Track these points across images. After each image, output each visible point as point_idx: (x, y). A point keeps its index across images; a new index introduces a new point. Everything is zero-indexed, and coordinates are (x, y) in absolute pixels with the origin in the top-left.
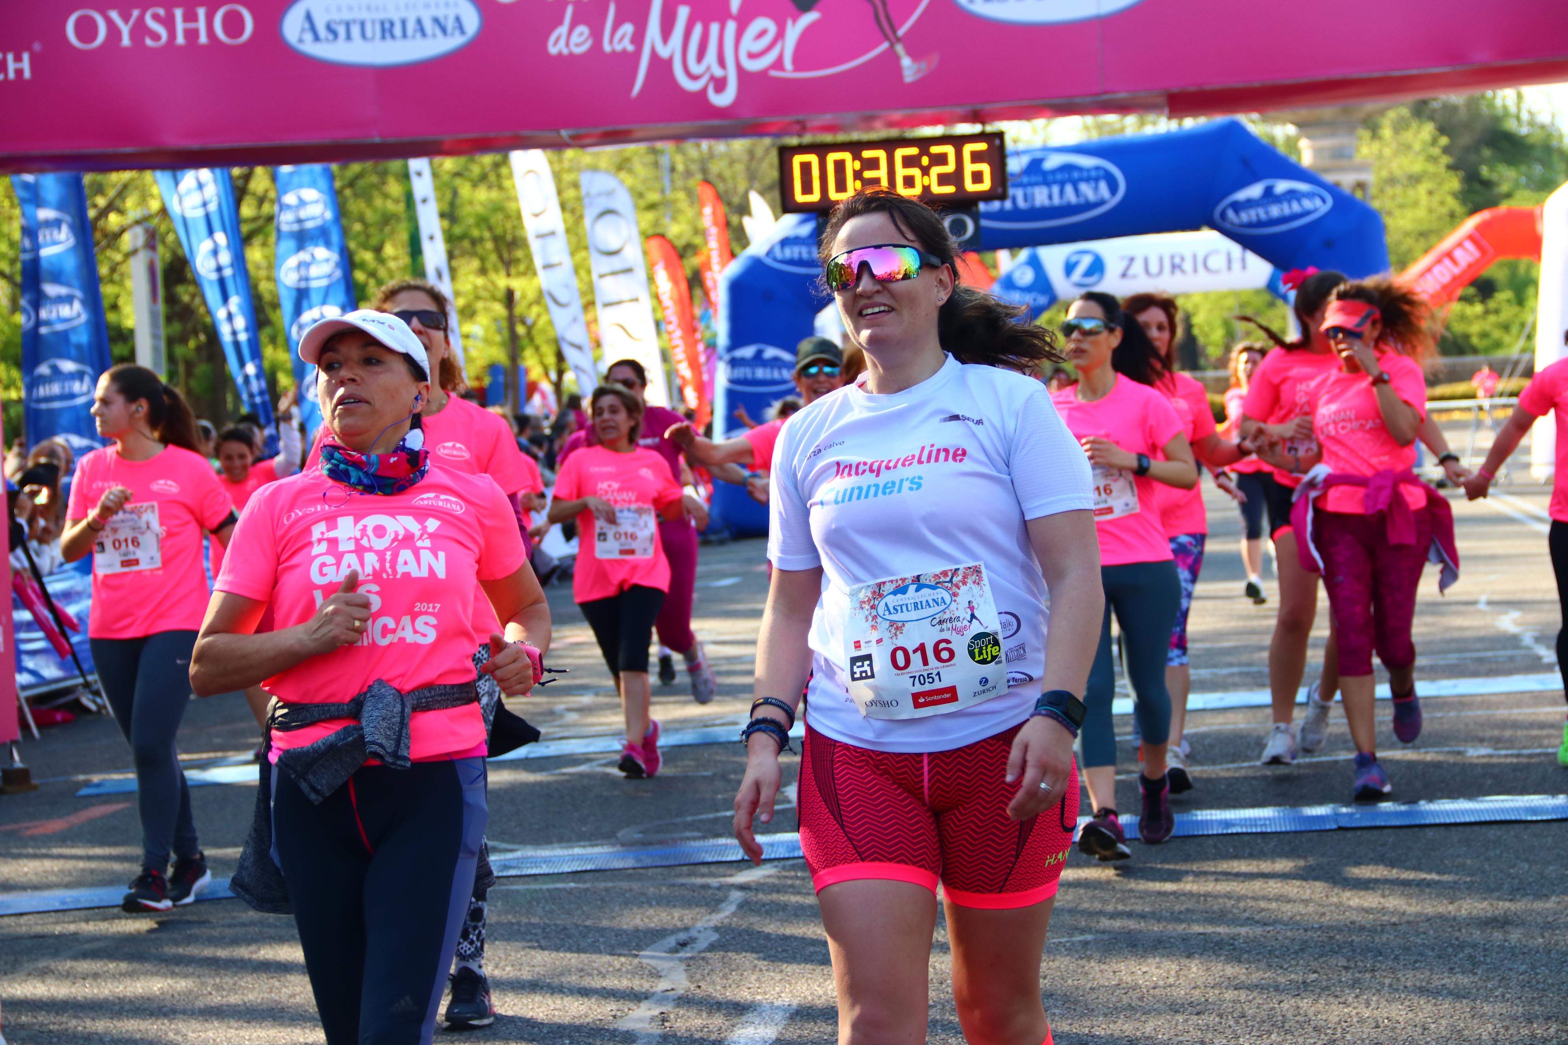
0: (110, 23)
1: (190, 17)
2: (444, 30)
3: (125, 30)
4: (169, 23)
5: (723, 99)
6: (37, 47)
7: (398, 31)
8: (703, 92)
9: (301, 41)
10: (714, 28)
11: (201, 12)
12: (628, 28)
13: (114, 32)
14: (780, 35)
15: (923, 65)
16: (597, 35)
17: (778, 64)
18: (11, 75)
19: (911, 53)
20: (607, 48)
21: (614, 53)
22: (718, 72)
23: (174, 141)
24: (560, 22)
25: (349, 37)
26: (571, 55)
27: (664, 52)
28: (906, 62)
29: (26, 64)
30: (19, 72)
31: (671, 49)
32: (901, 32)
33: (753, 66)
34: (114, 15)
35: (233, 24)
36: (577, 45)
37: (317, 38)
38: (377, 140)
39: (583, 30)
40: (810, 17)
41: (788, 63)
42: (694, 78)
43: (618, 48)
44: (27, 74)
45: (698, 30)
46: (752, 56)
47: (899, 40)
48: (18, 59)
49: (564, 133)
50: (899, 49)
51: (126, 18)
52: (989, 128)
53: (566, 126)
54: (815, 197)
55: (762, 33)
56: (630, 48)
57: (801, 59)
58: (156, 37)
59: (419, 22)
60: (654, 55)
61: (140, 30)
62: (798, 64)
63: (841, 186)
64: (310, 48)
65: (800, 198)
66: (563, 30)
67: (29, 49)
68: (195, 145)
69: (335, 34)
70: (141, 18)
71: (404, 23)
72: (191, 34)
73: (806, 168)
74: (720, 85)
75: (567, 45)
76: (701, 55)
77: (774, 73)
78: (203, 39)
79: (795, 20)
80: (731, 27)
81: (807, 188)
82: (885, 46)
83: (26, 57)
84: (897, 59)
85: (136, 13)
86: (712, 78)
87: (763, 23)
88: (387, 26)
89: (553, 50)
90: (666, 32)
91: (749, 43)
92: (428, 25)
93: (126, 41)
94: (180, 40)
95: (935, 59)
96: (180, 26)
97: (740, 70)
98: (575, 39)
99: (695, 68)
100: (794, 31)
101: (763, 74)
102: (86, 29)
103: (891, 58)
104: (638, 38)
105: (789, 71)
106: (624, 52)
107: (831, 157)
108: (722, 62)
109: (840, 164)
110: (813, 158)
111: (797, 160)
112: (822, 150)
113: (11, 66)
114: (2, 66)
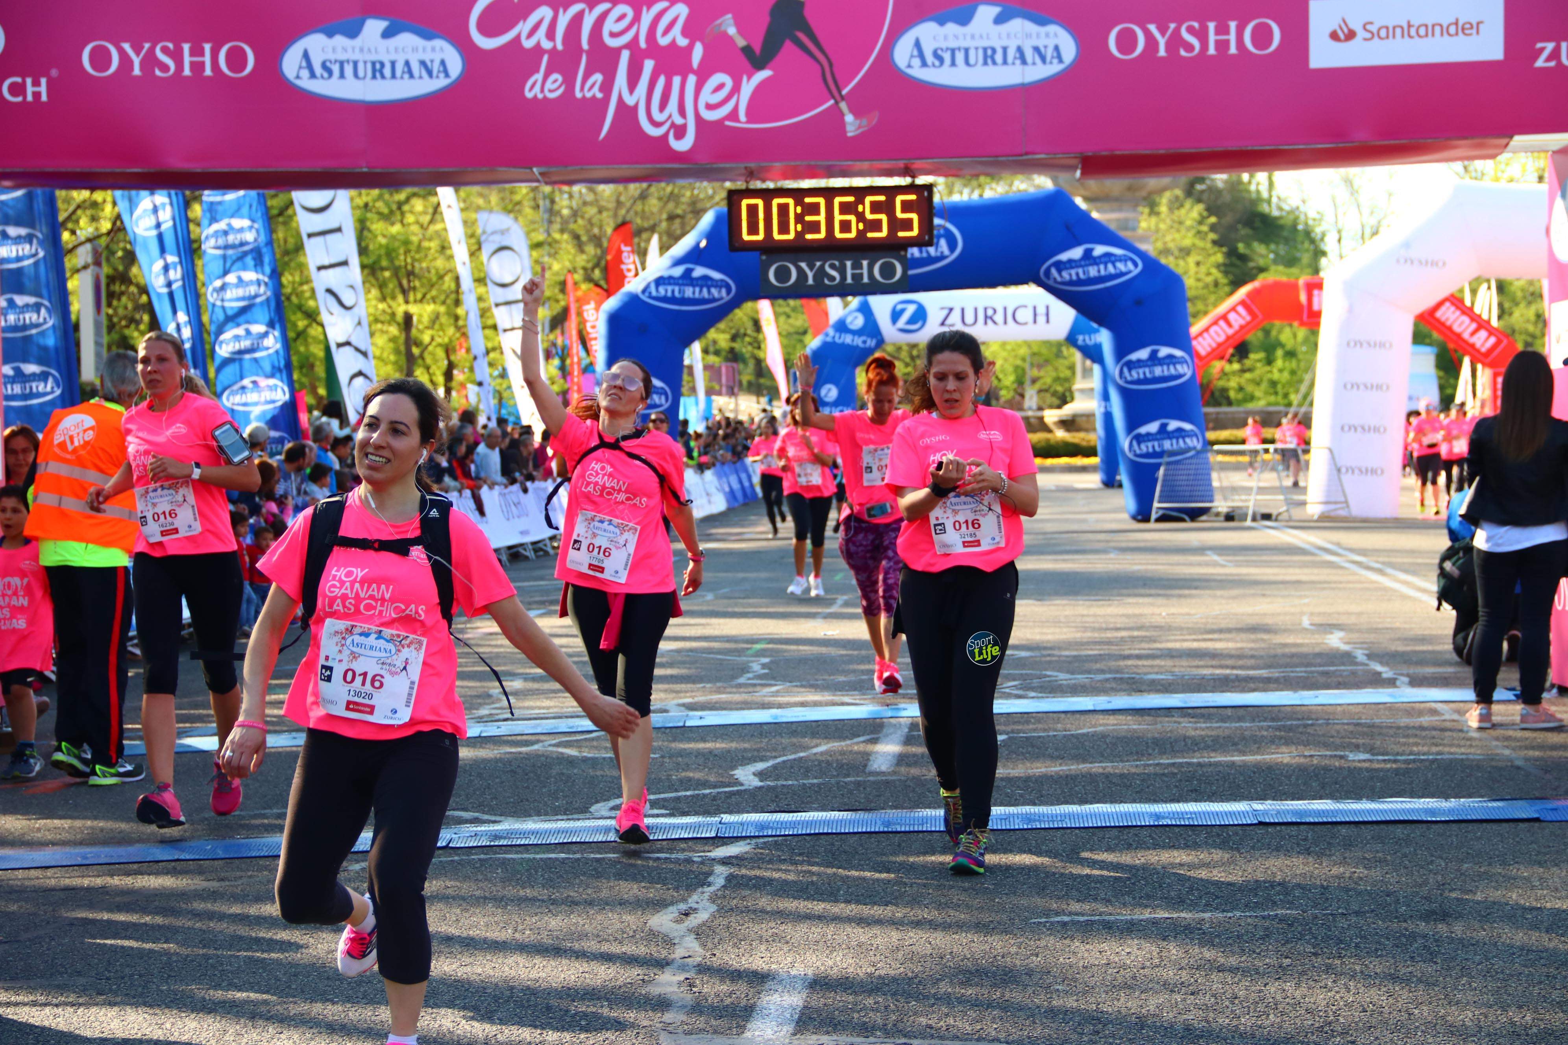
0: (123, 54)
1: (197, 51)
2: (430, 73)
3: (136, 61)
4: (177, 56)
5: (682, 145)
6: (54, 73)
7: (387, 71)
8: (665, 137)
9: (298, 77)
10: (677, 80)
11: (207, 47)
12: (598, 77)
13: (126, 62)
14: (736, 89)
15: (864, 122)
16: (569, 82)
17: (733, 115)
18: (30, 98)
19: (852, 110)
20: (578, 95)
21: (584, 99)
22: (679, 121)
23: (177, 164)
24: (537, 71)
25: (342, 76)
26: (546, 100)
27: (630, 101)
28: (849, 118)
29: (43, 89)
30: (37, 95)
31: (637, 98)
32: (845, 91)
33: (710, 116)
34: (127, 47)
35: (236, 59)
36: (551, 91)
37: (313, 75)
38: (365, 169)
39: (557, 76)
41: (742, 116)
42: (657, 125)
43: (589, 95)
44: (44, 98)
45: (661, 81)
46: (710, 107)
47: (843, 98)
48: (36, 83)
49: (536, 171)
50: (843, 106)
51: (137, 50)
52: (921, 180)
53: (538, 164)
54: (760, 237)
55: (720, 87)
56: (599, 95)
57: (754, 112)
58: (165, 68)
59: (407, 63)
60: (621, 103)
61: (150, 61)
62: (752, 115)
63: (783, 229)
64: (306, 83)
65: (746, 237)
66: (539, 77)
67: (47, 74)
69: (330, 73)
70: (152, 50)
71: (393, 64)
72: (197, 67)
73: (752, 210)
74: (680, 132)
75: (542, 91)
76: (663, 105)
77: (730, 124)
78: (208, 71)
80: (692, 80)
81: (753, 229)
82: (831, 102)
83: (43, 81)
84: (842, 115)
85: (147, 46)
86: (673, 125)
87: (719, 78)
88: (378, 66)
89: (529, 95)
90: (633, 83)
91: (707, 96)
92: (416, 68)
93: (137, 71)
94: (187, 71)
95: (875, 117)
96: (187, 59)
97: (700, 121)
98: (549, 85)
99: (658, 117)
100: (749, 86)
101: (719, 124)
102: (100, 59)
103: (836, 115)
104: (607, 87)
105: (743, 122)
106: (594, 99)
107: (776, 202)
108: (682, 112)
109: (783, 209)
110: (760, 202)
111: (745, 202)
112: (768, 195)
113: (30, 89)
114: (17, 89)
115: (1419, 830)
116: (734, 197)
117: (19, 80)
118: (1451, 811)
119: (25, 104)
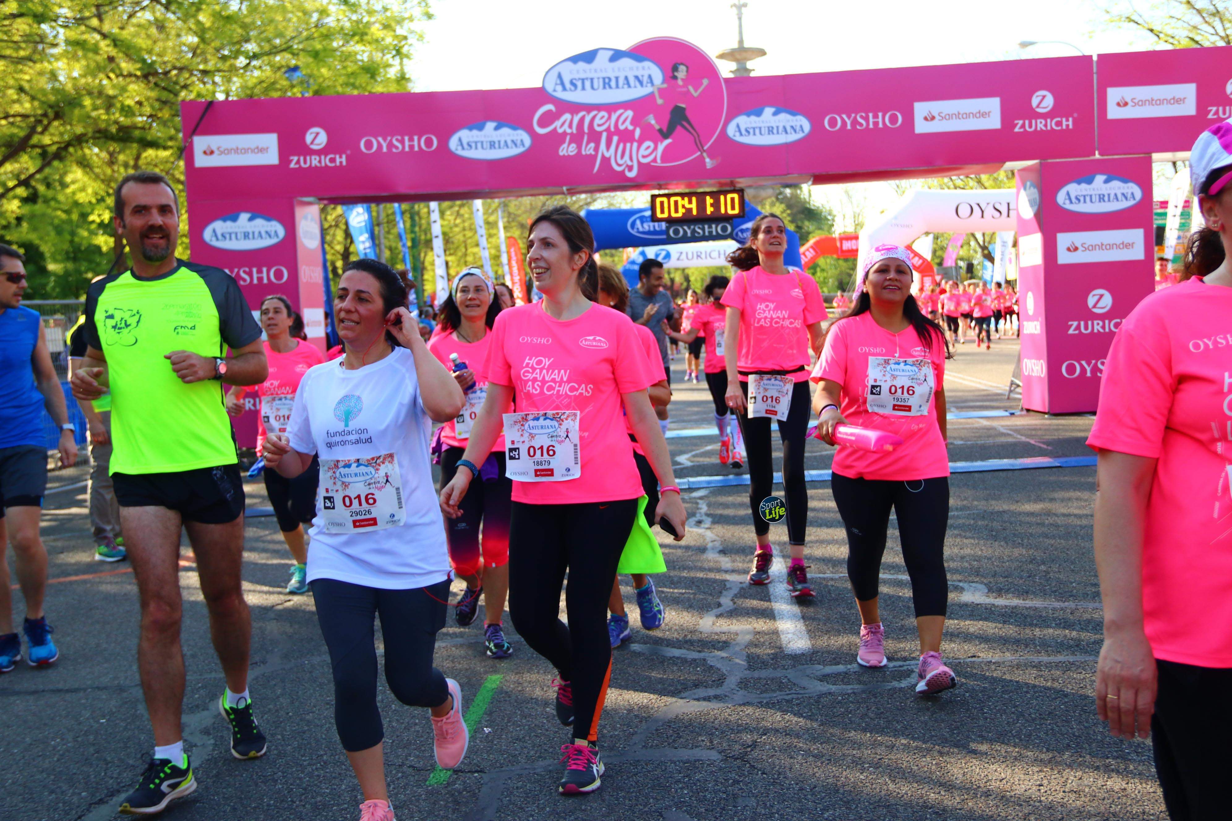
0: (378, 142)
1: (411, 140)
2: (516, 146)
3: (385, 145)
4: (402, 142)
5: (632, 174)
6: (349, 152)
8: (623, 171)
9: (456, 149)
10: (628, 145)
11: (416, 138)
12: (592, 145)
13: (380, 146)
14: (656, 148)
15: (715, 161)
16: (579, 147)
17: (655, 160)
18: (338, 164)
19: (709, 157)
20: (584, 153)
21: (586, 155)
22: (630, 163)
23: (403, 190)
24: (564, 142)
26: (569, 156)
27: (607, 155)
28: (707, 160)
29: (344, 159)
30: (341, 162)
31: (610, 154)
32: (705, 148)
33: (644, 161)
34: (380, 139)
35: (429, 143)
36: (571, 152)
37: (463, 148)
38: (487, 190)
39: (573, 145)
40: (668, 141)
41: (659, 160)
42: (620, 165)
43: (588, 153)
45: (621, 146)
46: (644, 157)
47: (704, 151)
48: (341, 157)
49: (565, 188)
50: (705, 155)
51: (385, 140)
52: (740, 187)
53: (566, 185)
54: (666, 215)
55: (648, 147)
56: (593, 153)
57: (664, 158)
58: (397, 148)
60: (603, 156)
61: (390, 145)
62: (663, 160)
63: (676, 211)
64: (460, 152)
65: (659, 215)
66: (565, 146)
67: (345, 152)
68: (412, 192)
70: (391, 140)
72: (412, 147)
73: (662, 203)
74: (630, 168)
75: (567, 152)
76: (622, 156)
77: (653, 164)
78: (416, 149)
79: (662, 142)
80: (635, 145)
81: (662, 212)
82: (699, 153)
83: (344, 156)
84: (704, 158)
85: (389, 138)
86: (627, 166)
87: (648, 143)
89: (561, 154)
90: (608, 146)
91: (642, 152)
93: (385, 149)
94: (407, 149)
95: (719, 159)
96: (407, 143)
97: (639, 162)
98: (570, 149)
99: (620, 162)
100: (661, 147)
101: (648, 164)
102: (369, 145)
103: (701, 158)
104: (596, 149)
105: (659, 163)
106: (591, 155)
107: (673, 199)
108: (631, 159)
109: (676, 203)
110: (665, 200)
111: (658, 200)
112: (668, 196)
113: (338, 160)
114: (333, 160)
115: (1010, 473)
116: (654, 197)
117: (332, 156)
118: (1020, 465)
119: (336, 166)
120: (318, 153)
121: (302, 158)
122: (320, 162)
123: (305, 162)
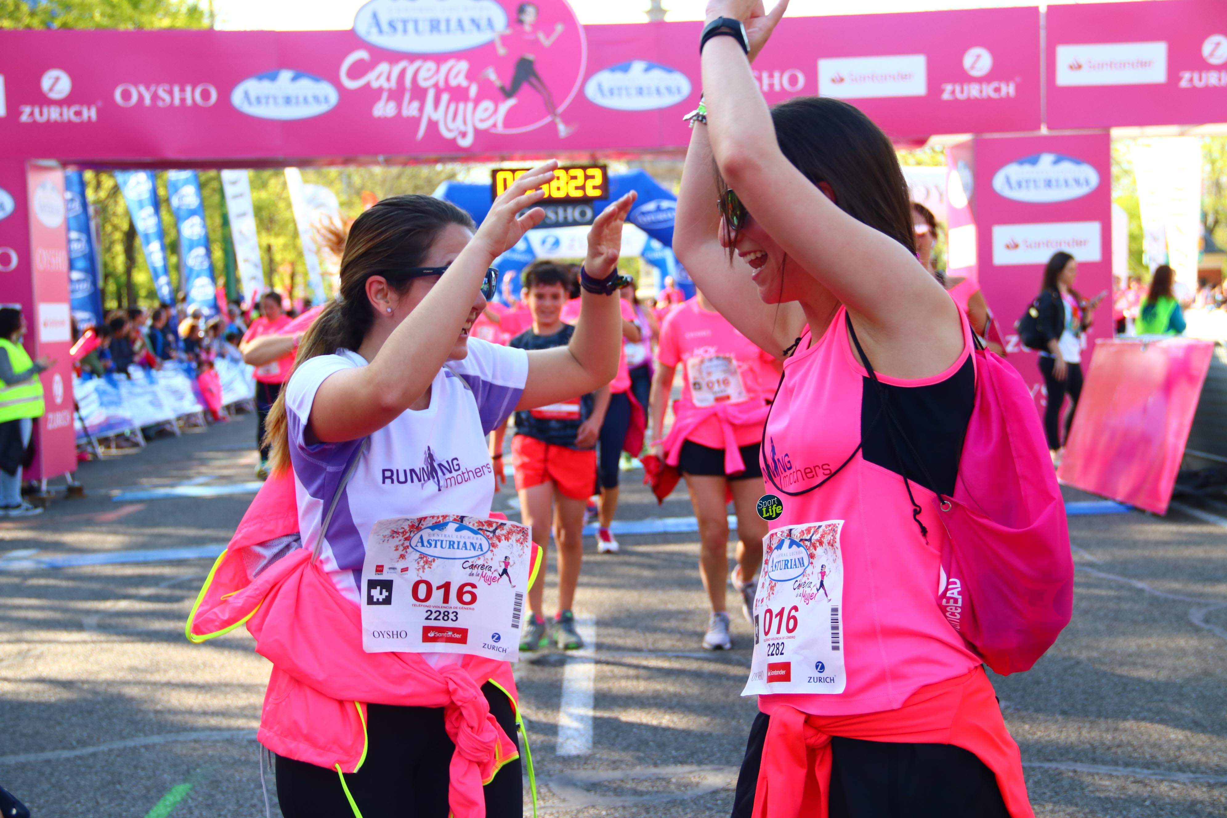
0: (139, 92)
1: (182, 90)
2: (318, 102)
3: (147, 97)
4: (171, 93)
5: (466, 143)
6: (100, 104)
7: (293, 101)
8: (455, 139)
9: (241, 105)
10: (462, 105)
11: (189, 88)
12: (416, 105)
13: (141, 98)
14: (496, 111)
15: (570, 129)
16: (399, 106)
17: (495, 125)
18: (85, 118)
19: (563, 123)
20: (405, 114)
21: (408, 117)
22: (462, 128)
23: (171, 155)
24: (380, 100)
25: (267, 104)
26: (386, 117)
27: (434, 117)
28: (561, 127)
29: (93, 113)
30: (89, 118)
31: (438, 116)
32: (558, 111)
33: (482, 126)
34: (142, 89)
35: (206, 95)
36: (389, 112)
37: (250, 104)
39: (392, 104)
40: (511, 102)
41: (500, 126)
42: (450, 130)
43: (411, 114)
44: (94, 119)
45: (452, 107)
46: (482, 121)
47: (557, 115)
48: (89, 110)
49: (380, 158)
50: (558, 120)
51: (148, 89)
52: (602, 162)
53: (382, 154)
55: (486, 110)
56: (417, 114)
57: (507, 123)
58: (164, 100)
59: (305, 97)
60: (429, 118)
61: (155, 97)
62: (505, 126)
64: (246, 109)
66: (381, 104)
67: (94, 104)
68: (183, 157)
69: (260, 102)
70: (156, 90)
71: (297, 97)
72: (183, 100)
73: (505, 180)
74: (464, 135)
75: (384, 112)
76: (454, 119)
77: (493, 131)
78: (189, 102)
80: (470, 106)
82: (550, 118)
83: (94, 109)
84: (556, 125)
85: (153, 88)
86: (460, 132)
87: (487, 104)
88: (288, 99)
89: (376, 114)
90: (436, 106)
91: (480, 113)
92: (310, 99)
93: (148, 102)
94: (177, 102)
95: (576, 126)
96: (177, 95)
97: (475, 128)
98: (388, 108)
99: (451, 125)
100: (503, 108)
101: (487, 131)
102: (126, 95)
104: (421, 109)
105: (500, 129)
106: (414, 117)
108: (465, 122)
110: (509, 175)
111: (500, 176)
112: (513, 171)
113: (86, 114)
114: (78, 113)
116: (494, 173)
117: (77, 108)
119: (82, 124)
120: (60, 103)
121: (37, 111)
122: (61, 115)
123: (41, 114)
